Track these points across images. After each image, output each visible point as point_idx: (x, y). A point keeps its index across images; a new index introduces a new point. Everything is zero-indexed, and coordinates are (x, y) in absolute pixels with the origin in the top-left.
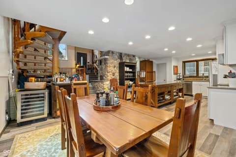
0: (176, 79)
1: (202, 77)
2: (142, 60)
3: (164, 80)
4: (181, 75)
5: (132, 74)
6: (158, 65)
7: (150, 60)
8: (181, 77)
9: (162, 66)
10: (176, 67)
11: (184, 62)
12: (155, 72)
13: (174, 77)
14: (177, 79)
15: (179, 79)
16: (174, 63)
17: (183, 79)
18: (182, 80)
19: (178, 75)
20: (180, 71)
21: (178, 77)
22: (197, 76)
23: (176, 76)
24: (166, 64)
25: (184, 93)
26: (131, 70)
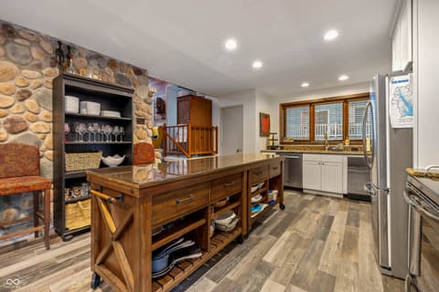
0: (265, 149)
1: (324, 143)
2: (181, 94)
3: (238, 151)
4: (277, 137)
5: (117, 130)
6: (223, 110)
7: (206, 97)
8: (277, 143)
9: (233, 112)
10: (265, 118)
11: (284, 107)
12: (217, 128)
13: (261, 143)
14: (268, 147)
15: (273, 148)
16: (260, 107)
17: (282, 148)
18: (279, 149)
19: (271, 137)
20: (275, 127)
21: (271, 144)
22: (312, 140)
23: (265, 139)
24: (241, 107)
25: (284, 183)
26: (115, 115)
